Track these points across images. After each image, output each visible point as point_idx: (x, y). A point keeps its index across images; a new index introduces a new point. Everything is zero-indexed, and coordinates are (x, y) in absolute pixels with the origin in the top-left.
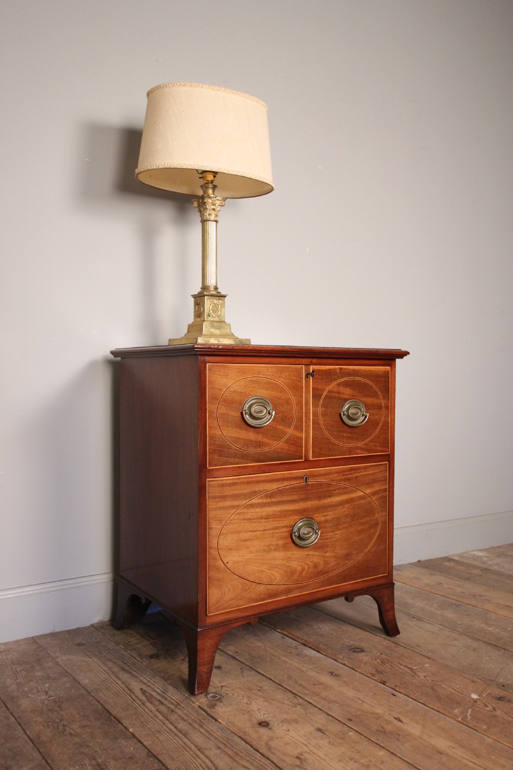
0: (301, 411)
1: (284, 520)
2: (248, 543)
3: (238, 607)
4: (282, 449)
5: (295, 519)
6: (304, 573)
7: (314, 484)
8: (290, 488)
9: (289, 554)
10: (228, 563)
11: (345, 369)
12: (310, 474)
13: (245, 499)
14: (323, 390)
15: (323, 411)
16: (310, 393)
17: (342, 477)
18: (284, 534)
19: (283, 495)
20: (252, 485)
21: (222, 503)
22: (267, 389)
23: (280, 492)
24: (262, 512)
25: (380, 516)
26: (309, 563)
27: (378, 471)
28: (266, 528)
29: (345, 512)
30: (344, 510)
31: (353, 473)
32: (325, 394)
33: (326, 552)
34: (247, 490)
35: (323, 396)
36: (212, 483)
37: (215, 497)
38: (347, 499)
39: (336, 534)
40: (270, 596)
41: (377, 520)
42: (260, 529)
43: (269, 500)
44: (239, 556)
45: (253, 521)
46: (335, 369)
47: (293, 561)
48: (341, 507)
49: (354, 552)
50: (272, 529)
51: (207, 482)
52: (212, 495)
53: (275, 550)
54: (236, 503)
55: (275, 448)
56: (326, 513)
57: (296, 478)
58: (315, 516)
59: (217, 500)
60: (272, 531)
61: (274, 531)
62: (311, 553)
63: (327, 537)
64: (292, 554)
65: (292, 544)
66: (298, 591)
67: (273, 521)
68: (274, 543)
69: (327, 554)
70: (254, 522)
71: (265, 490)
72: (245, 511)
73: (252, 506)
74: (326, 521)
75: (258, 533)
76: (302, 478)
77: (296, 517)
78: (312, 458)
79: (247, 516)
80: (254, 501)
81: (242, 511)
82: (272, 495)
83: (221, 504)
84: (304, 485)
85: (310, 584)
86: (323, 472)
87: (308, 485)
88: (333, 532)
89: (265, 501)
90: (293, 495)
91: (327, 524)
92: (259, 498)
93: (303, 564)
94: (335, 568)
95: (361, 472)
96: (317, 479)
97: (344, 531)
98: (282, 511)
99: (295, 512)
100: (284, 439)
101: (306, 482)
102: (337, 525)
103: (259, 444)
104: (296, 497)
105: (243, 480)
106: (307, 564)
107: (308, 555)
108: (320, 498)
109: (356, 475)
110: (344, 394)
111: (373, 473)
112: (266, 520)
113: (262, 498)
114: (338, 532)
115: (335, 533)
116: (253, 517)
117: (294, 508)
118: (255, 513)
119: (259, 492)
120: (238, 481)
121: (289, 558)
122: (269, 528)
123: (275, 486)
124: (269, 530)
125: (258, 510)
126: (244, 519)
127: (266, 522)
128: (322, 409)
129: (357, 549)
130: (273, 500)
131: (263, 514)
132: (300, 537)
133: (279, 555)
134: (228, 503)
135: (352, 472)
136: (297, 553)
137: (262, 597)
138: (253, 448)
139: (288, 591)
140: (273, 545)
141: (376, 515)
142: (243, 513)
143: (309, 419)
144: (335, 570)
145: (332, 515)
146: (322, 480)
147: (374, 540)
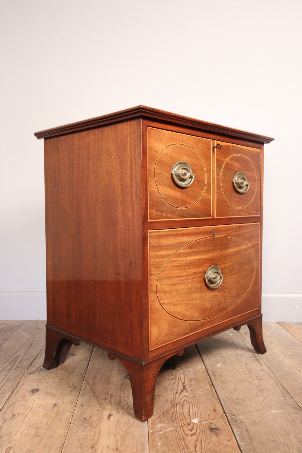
0: (209, 177)
1: (201, 267)
2: (177, 287)
3: (171, 341)
4: (198, 208)
5: (207, 266)
6: (212, 310)
7: (218, 238)
8: (204, 241)
9: (204, 295)
10: (163, 304)
11: (235, 147)
12: (215, 230)
13: (173, 249)
14: (223, 162)
15: (223, 179)
16: (215, 163)
17: (235, 233)
18: (200, 279)
19: (200, 246)
20: (179, 237)
21: (159, 252)
22: (188, 156)
23: (198, 244)
24: (186, 260)
26: (215, 302)
27: (255, 229)
28: (189, 274)
29: (236, 260)
30: (236, 259)
31: (241, 231)
32: (224, 164)
33: (226, 293)
34: (176, 241)
35: (223, 167)
36: (152, 234)
37: (154, 247)
38: (237, 251)
39: (231, 278)
40: (192, 331)
41: (254, 267)
42: (185, 274)
43: (191, 250)
44: (171, 298)
45: (180, 268)
46: (229, 146)
47: (206, 300)
48: (234, 257)
49: (241, 292)
50: (193, 275)
51: (148, 233)
52: (152, 244)
53: (195, 292)
54: (169, 252)
55: (194, 207)
56: (225, 262)
57: (207, 233)
58: (219, 264)
59: (155, 249)
60: (192, 276)
61: (194, 276)
62: (217, 293)
63: (226, 280)
64: (205, 295)
65: (205, 287)
66: (209, 324)
67: (193, 268)
68: (194, 286)
69: (226, 294)
70: (181, 269)
71: (188, 242)
72: (175, 259)
73: (179, 255)
74: (226, 268)
75: (183, 278)
76: (211, 233)
77: (208, 265)
78: (217, 217)
79: (177, 264)
80: (180, 251)
81: (173, 260)
82: (191, 247)
83: (158, 253)
84: (212, 238)
85: (216, 318)
87: (215, 238)
88: (230, 276)
89: (188, 251)
90: (206, 246)
91: (226, 270)
92: (184, 249)
93: (212, 303)
94: (230, 305)
95: (245, 230)
96: (220, 234)
97: (236, 275)
98: (198, 260)
99: (207, 260)
100: (199, 200)
101: (213, 236)
102: (232, 271)
103: (184, 203)
104: (207, 248)
105: (172, 233)
106: (214, 303)
107: (215, 295)
108: (222, 250)
109: (242, 232)
110: (235, 167)
111: (252, 231)
112: (189, 267)
113: (186, 248)
114: (233, 276)
115: (231, 277)
116: (180, 265)
117: (206, 257)
118: (181, 261)
119: (184, 243)
120: (170, 233)
121: (203, 298)
122: (191, 274)
123: (192, 239)
124: (191, 275)
125: (184, 259)
126: (174, 266)
127: (188, 268)
128: (223, 178)
129: (243, 290)
130: (194, 250)
131: (187, 262)
132: (211, 281)
133: (197, 295)
134: (163, 253)
135: (240, 229)
136: (209, 295)
137: (186, 331)
138: (179, 205)
139: (203, 325)
140: (193, 288)
141: (254, 263)
142: (174, 261)
143: (215, 185)
144: (231, 306)
145: (229, 263)
146: (223, 235)
147: (252, 282)
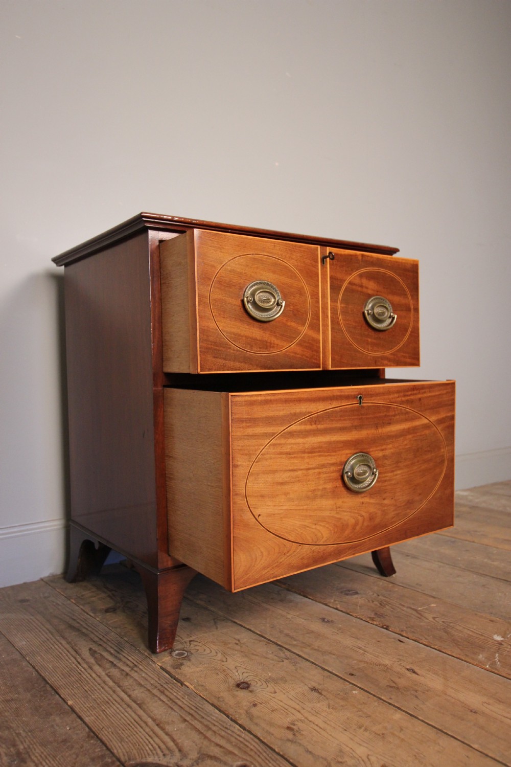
1: (334, 456)
2: (287, 488)
3: (274, 578)
5: (347, 454)
6: (358, 528)
7: (370, 406)
8: (341, 411)
9: (339, 502)
10: (259, 515)
12: (365, 393)
13: (282, 424)
17: (404, 399)
18: (332, 474)
19: (332, 420)
20: (291, 404)
21: (251, 429)
23: (327, 416)
24: (304, 443)
25: (444, 451)
26: (363, 514)
27: (445, 391)
28: (310, 466)
29: (406, 445)
30: (405, 442)
31: (416, 394)
33: (384, 499)
34: (284, 412)
36: (237, 399)
37: (241, 421)
38: (409, 429)
39: (396, 475)
40: (316, 561)
41: (443, 456)
42: (302, 467)
43: (314, 427)
44: (275, 506)
45: (293, 456)
47: (344, 511)
48: (402, 438)
49: (417, 498)
50: (318, 468)
51: (230, 397)
52: (237, 416)
53: (322, 496)
54: (270, 430)
56: (384, 447)
57: (348, 397)
58: (371, 450)
59: (244, 424)
60: (317, 471)
61: (320, 470)
62: (367, 500)
63: (386, 478)
64: (343, 502)
65: (343, 489)
66: (350, 552)
67: (320, 456)
68: (320, 487)
69: (386, 502)
70: (295, 457)
71: (309, 413)
72: (283, 441)
73: (292, 434)
74: (385, 457)
75: (299, 473)
76: (355, 397)
77: (348, 451)
79: (287, 449)
80: (293, 428)
81: (278, 442)
82: (317, 419)
83: (250, 431)
84: (358, 407)
85: (365, 542)
86: (381, 390)
87: (363, 407)
88: (393, 471)
89: (308, 427)
90: (344, 420)
91: (386, 461)
92: (300, 424)
93: (357, 515)
94: (394, 520)
95: (425, 392)
96: (374, 400)
97: (405, 470)
98: (330, 443)
99: (346, 444)
101: (360, 404)
102: (397, 462)
104: (347, 424)
105: (277, 397)
106: (362, 516)
107: (363, 503)
108: (377, 427)
109: (419, 396)
111: (440, 394)
112: (310, 455)
113: (305, 423)
114: (399, 472)
115: (395, 473)
116: (293, 451)
117: (345, 439)
118: (295, 444)
119: (301, 414)
120: (273, 398)
121: (339, 507)
122: (314, 466)
123: (321, 407)
124: (314, 469)
125: (300, 440)
126: (281, 453)
127: (309, 457)
129: (420, 494)
130: (320, 427)
131: (307, 446)
132: (353, 479)
133: (327, 503)
134: (259, 430)
135: (415, 392)
136: (350, 501)
137: (305, 561)
139: (339, 553)
140: (319, 490)
141: (442, 450)
142: (280, 444)
144: (395, 522)
145: (391, 449)
146: (379, 401)
147: (439, 482)
